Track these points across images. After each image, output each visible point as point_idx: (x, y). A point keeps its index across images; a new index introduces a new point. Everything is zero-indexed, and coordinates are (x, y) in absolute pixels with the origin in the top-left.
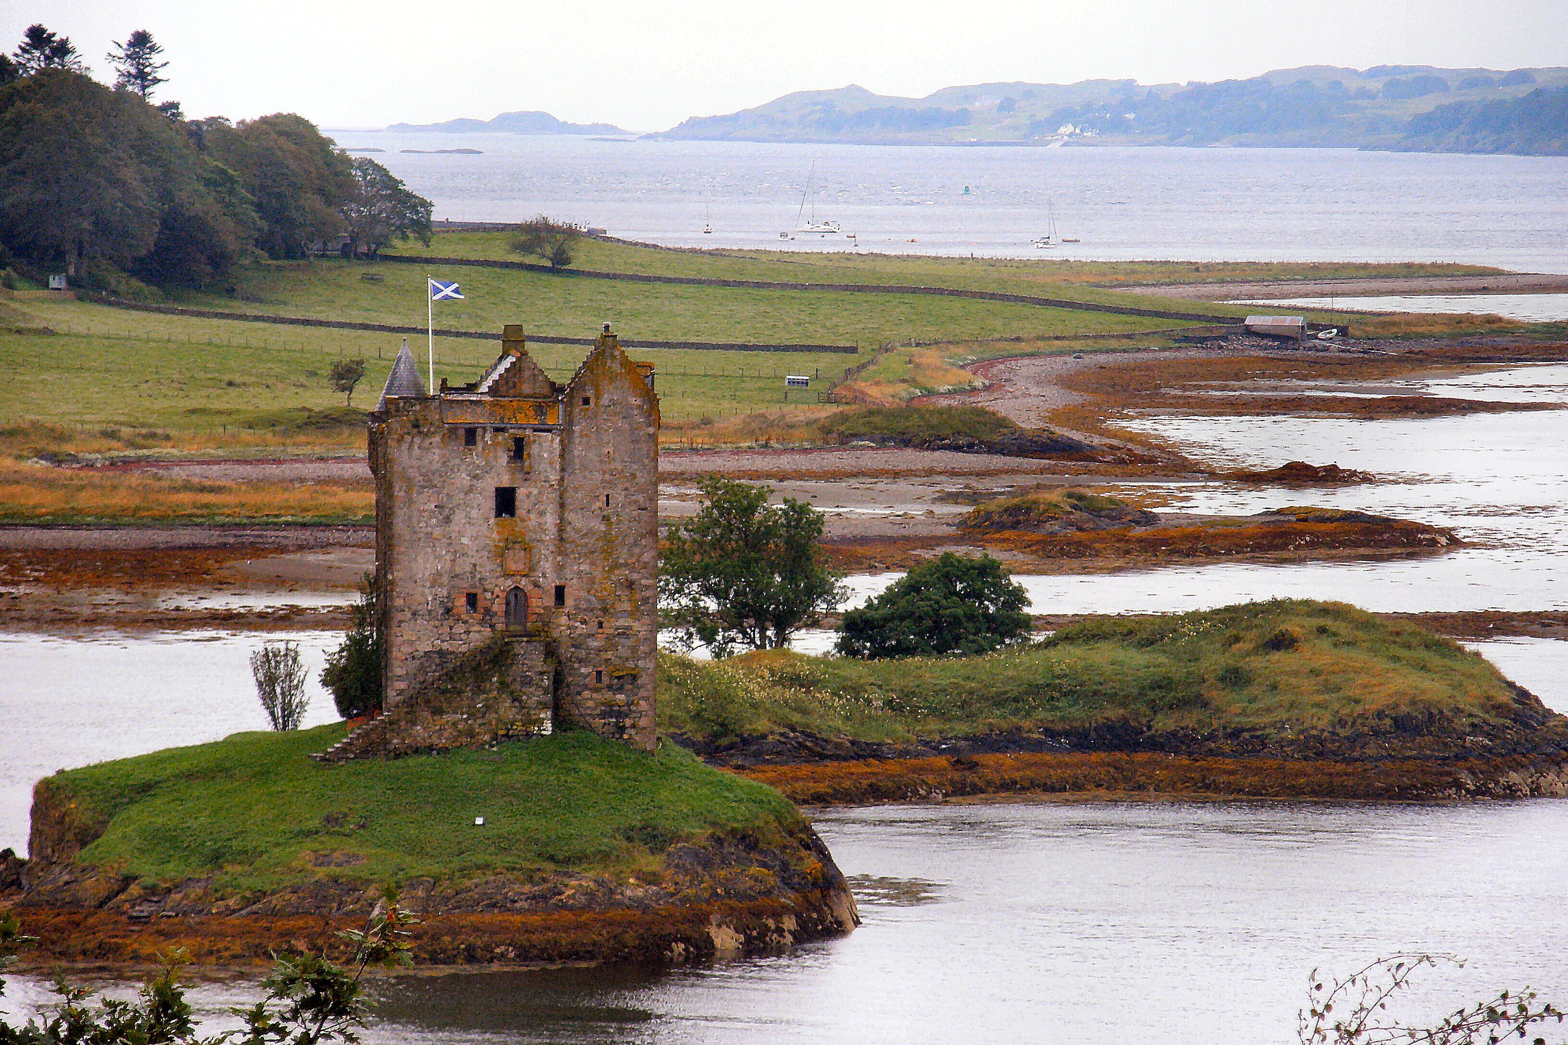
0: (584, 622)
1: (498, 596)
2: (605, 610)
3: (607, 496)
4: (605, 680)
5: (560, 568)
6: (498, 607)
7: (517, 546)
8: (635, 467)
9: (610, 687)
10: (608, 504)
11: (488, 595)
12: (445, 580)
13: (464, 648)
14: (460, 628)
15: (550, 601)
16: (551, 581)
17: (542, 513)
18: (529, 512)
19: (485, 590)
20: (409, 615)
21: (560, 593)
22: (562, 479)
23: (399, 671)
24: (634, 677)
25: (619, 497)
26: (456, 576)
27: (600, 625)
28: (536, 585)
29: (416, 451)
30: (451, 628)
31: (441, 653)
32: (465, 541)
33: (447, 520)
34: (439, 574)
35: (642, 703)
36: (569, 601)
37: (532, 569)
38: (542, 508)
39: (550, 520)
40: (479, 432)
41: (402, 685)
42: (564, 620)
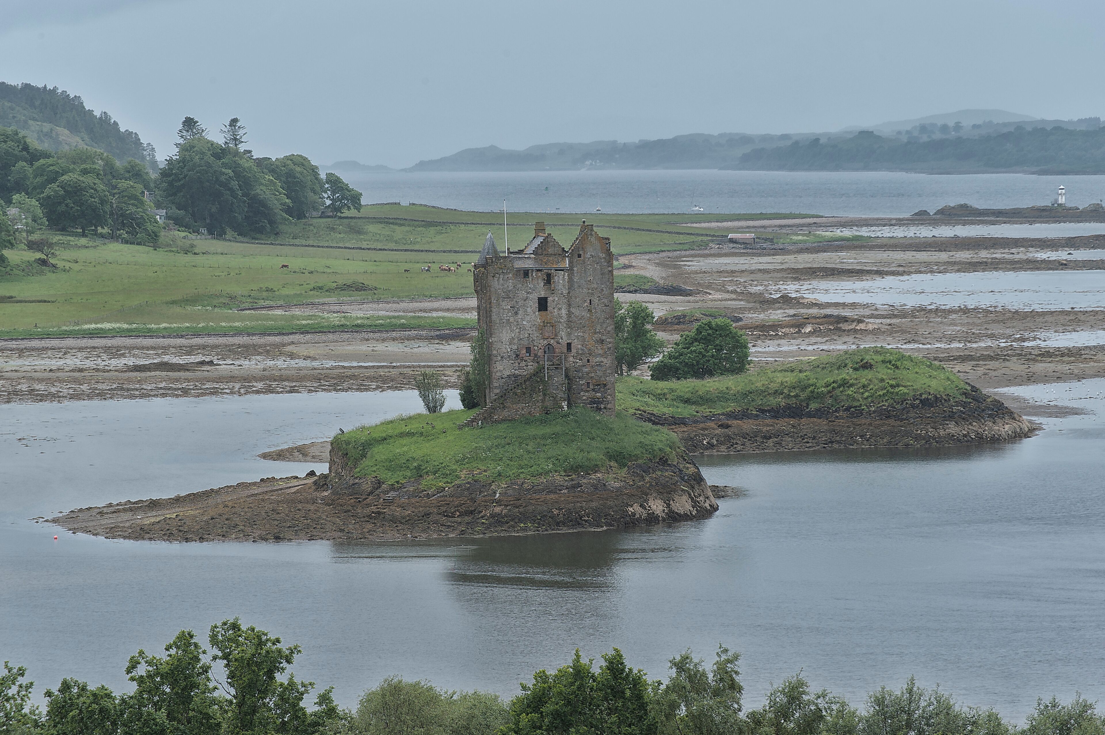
0: (581, 360)
1: (540, 349)
2: (590, 354)
3: (590, 300)
4: (591, 387)
5: (569, 334)
6: (540, 353)
7: (548, 325)
8: (603, 286)
9: (593, 390)
10: (591, 304)
11: (536, 348)
12: (516, 341)
13: (525, 373)
14: (523, 364)
15: (565, 350)
16: (565, 341)
17: (560, 309)
18: (554, 308)
19: (534, 346)
20: (499, 358)
21: (569, 345)
22: (569, 293)
23: (495, 385)
24: (605, 385)
25: (595, 301)
26: (521, 339)
27: (588, 361)
28: (558, 343)
29: (501, 281)
30: (519, 364)
31: (516, 376)
32: (524, 323)
33: (516, 313)
34: (513, 338)
35: (609, 397)
36: (574, 351)
37: (556, 335)
38: (560, 306)
39: (564, 312)
40: (530, 271)
41: (498, 391)
42: (571, 359)
